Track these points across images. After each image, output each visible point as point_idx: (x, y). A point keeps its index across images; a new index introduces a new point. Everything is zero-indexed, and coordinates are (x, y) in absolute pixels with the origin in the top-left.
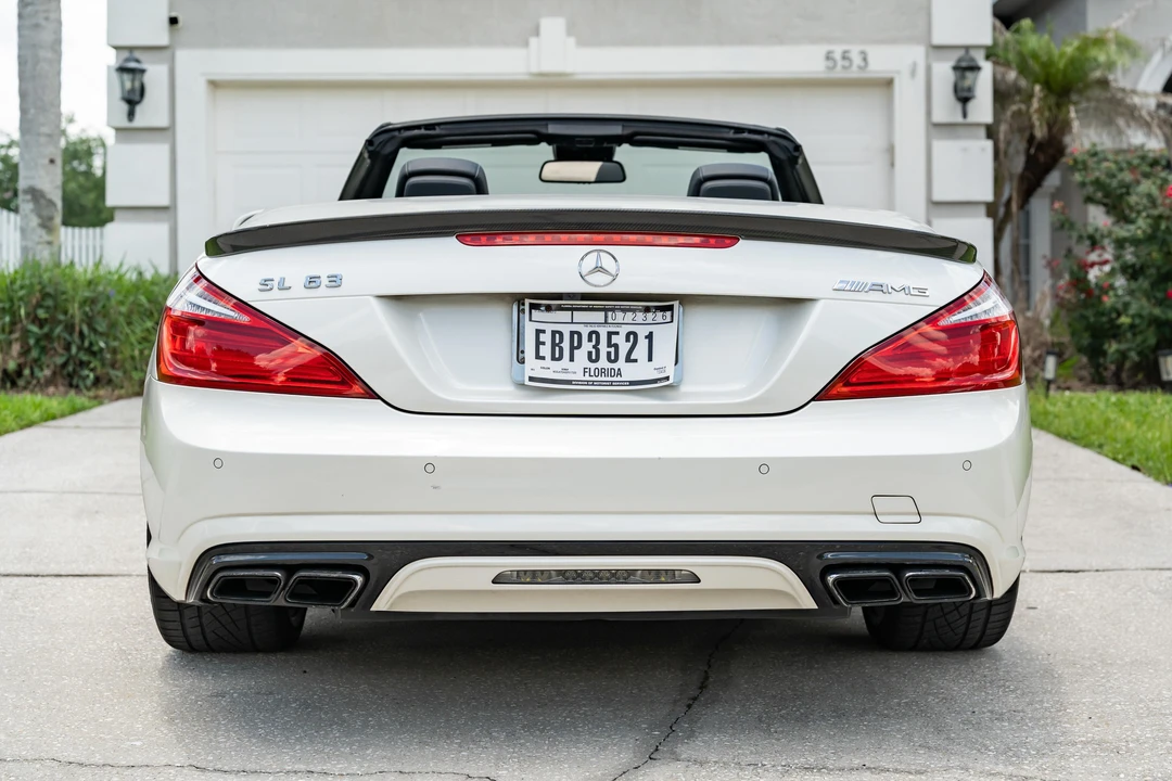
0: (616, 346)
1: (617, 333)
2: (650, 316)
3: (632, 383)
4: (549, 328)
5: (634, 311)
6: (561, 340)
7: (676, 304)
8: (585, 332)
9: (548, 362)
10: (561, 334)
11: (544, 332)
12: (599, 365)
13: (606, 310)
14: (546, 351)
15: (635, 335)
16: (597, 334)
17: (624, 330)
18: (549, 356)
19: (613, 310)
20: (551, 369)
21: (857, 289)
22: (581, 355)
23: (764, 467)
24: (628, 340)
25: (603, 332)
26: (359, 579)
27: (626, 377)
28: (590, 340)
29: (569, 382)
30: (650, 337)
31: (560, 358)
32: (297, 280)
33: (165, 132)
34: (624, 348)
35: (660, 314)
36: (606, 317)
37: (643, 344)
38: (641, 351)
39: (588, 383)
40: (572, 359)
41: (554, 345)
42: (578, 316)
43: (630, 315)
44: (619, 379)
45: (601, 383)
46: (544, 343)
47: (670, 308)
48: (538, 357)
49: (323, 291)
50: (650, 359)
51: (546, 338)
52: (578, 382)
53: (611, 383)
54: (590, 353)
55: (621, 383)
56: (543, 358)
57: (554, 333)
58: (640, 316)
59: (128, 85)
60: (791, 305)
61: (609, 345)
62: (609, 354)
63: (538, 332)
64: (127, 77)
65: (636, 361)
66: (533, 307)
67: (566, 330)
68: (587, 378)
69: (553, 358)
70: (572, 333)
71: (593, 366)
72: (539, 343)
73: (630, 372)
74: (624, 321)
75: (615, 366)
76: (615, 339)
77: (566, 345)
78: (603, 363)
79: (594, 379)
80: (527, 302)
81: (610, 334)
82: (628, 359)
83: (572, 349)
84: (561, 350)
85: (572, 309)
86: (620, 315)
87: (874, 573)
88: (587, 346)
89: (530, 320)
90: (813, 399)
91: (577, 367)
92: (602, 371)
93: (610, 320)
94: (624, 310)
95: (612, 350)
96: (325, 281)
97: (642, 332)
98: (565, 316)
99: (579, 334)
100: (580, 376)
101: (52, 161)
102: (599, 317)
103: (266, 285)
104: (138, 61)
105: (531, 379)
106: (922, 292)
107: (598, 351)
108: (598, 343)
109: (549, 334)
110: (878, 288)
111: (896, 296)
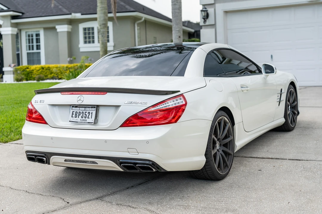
1: (86, 112)
2: (92, 109)
3: (88, 123)
4: (75, 111)
5: (90, 108)
7: (96, 106)
8: (81, 112)
11: (74, 112)
13: (85, 107)
14: (74, 116)
15: (89, 112)
16: (83, 112)
17: (88, 112)
19: (86, 107)
20: (74, 119)
21: (131, 103)
22: (80, 116)
23: (106, 141)
24: (88, 114)
26: (45, 159)
27: (88, 121)
29: (77, 122)
30: (92, 113)
32: (39, 101)
33: (213, 26)
38: (90, 116)
40: (78, 118)
42: (81, 109)
44: (86, 122)
45: (83, 122)
48: (72, 117)
49: (42, 103)
50: (91, 118)
51: (74, 113)
52: (79, 122)
55: (86, 123)
57: (76, 112)
59: (203, 15)
63: (73, 112)
64: (203, 12)
66: (73, 107)
67: (78, 111)
68: (81, 121)
69: (75, 117)
70: (79, 112)
72: (73, 114)
74: (88, 110)
75: (86, 119)
76: (86, 113)
78: (84, 118)
80: (72, 106)
81: (85, 112)
82: (88, 118)
83: (79, 115)
84: (77, 115)
85: (79, 107)
86: (87, 108)
88: (81, 115)
89: (72, 109)
90: (119, 127)
92: (83, 120)
94: (88, 107)
95: (85, 116)
97: (91, 112)
98: (78, 109)
99: (80, 112)
100: (79, 121)
101: (180, 37)
102: (84, 109)
104: (205, 8)
105: (70, 121)
106: (146, 103)
107: (83, 116)
108: (83, 114)
109: (75, 112)
110: (135, 103)
111: (138, 105)
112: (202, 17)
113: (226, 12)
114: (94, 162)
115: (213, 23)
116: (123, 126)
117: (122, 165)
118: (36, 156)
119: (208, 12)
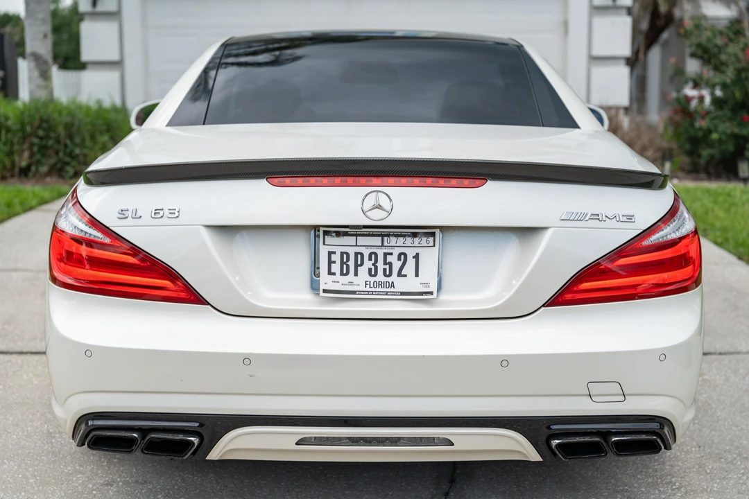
0: (390, 264)
1: (391, 254)
2: (417, 240)
3: (402, 294)
4: (338, 250)
5: (404, 236)
6: (348, 259)
7: (437, 231)
8: (366, 252)
9: (338, 277)
10: (348, 254)
11: (334, 253)
12: (377, 279)
13: (382, 236)
14: (336, 268)
15: (405, 255)
16: (376, 255)
17: (396, 252)
18: (338, 273)
19: (388, 235)
20: (341, 282)
21: (580, 218)
22: (363, 271)
23: (504, 362)
24: (399, 259)
25: (380, 253)
26: (195, 440)
27: (398, 288)
28: (370, 259)
29: (354, 293)
30: (416, 257)
31: (347, 273)
32: (146, 212)
34: (397, 265)
35: (424, 239)
36: (383, 241)
37: (411, 262)
38: (409, 268)
39: (368, 293)
40: (356, 274)
41: (342, 263)
42: (362, 241)
43: (401, 240)
44: (392, 290)
45: (378, 293)
46: (334, 262)
47: (433, 234)
48: (330, 273)
49: (165, 221)
50: (417, 275)
51: (336, 258)
52: (361, 292)
53: (387, 293)
54: (370, 270)
55: (394, 293)
56: (334, 274)
57: (342, 254)
58: (409, 241)
60: (527, 232)
61: (385, 263)
62: (385, 270)
63: (330, 253)
65: (405, 276)
66: (326, 233)
67: (352, 251)
68: (368, 289)
69: (342, 274)
70: (356, 254)
71: (372, 279)
72: (330, 262)
73: (401, 285)
74: (396, 245)
75: (390, 280)
76: (389, 259)
77: (351, 263)
78: (380, 277)
79: (373, 289)
80: (322, 229)
81: (385, 255)
82: (400, 275)
83: (356, 266)
84: (348, 267)
85: (356, 235)
86: (393, 239)
87: (587, 439)
88: (368, 264)
89: (324, 244)
90: (543, 306)
91: (360, 280)
92: (379, 284)
93: (386, 244)
94: (397, 236)
95: (387, 267)
96: (166, 212)
97: (411, 253)
98: (351, 240)
99: (362, 255)
100: (362, 288)
102: (377, 241)
103: (123, 215)
105: (325, 291)
106: (630, 218)
107: (376, 268)
108: (376, 261)
109: (338, 255)
110: (596, 217)
111: (609, 223)
116: (556, 301)
118: (144, 431)
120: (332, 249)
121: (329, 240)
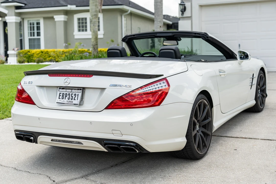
0: (72, 97)
1: (73, 94)
2: (78, 91)
3: (74, 104)
5: (76, 90)
6: (64, 95)
7: (82, 89)
8: (68, 93)
10: (64, 94)
11: (61, 93)
12: (69, 100)
13: (71, 89)
18: (61, 98)
19: (73, 89)
20: (61, 101)
21: (115, 86)
22: (67, 98)
23: (91, 123)
24: (74, 95)
25: (71, 93)
26: (33, 138)
29: (64, 103)
31: (63, 99)
32: (28, 82)
33: (190, 18)
34: (74, 97)
37: (77, 96)
38: (76, 98)
39: (67, 104)
40: (65, 99)
41: (63, 96)
45: (69, 104)
46: (61, 96)
49: (30, 84)
50: (77, 100)
51: (61, 95)
53: (71, 104)
54: (68, 98)
56: (60, 99)
57: (63, 93)
59: (181, 8)
61: (71, 96)
63: (60, 93)
64: (181, 6)
65: (75, 100)
66: (60, 88)
70: (66, 94)
71: (68, 100)
73: (74, 102)
74: (74, 92)
75: (72, 101)
77: (64, 96)
78: (70, 100)
79: (68, 103)
81: (72, 94)
82: (74, 99)
85: (66, 89)
88: (68, 96)
89: (59, 91)
90: (104, 109)
91: (66, 101)
92: (70, 102)
93: (72, 91)
97: (77, 94)
102: (70, 91)
103: (24, 83)
104: (183, 2)
105: (57, 103)
106: (130, 86)
107: (69, 97)
109: (62, 94)
110: (120, 86)
111: (123, 87)
112: (180, 10)
113: (201, 6)
114: (79, 143)
115: (190, 15)
116: (107, 108)
117: (107, 146)
118: (24, 135)
119: (186, 5)
120: (61, 92)
121: (60, 90)
